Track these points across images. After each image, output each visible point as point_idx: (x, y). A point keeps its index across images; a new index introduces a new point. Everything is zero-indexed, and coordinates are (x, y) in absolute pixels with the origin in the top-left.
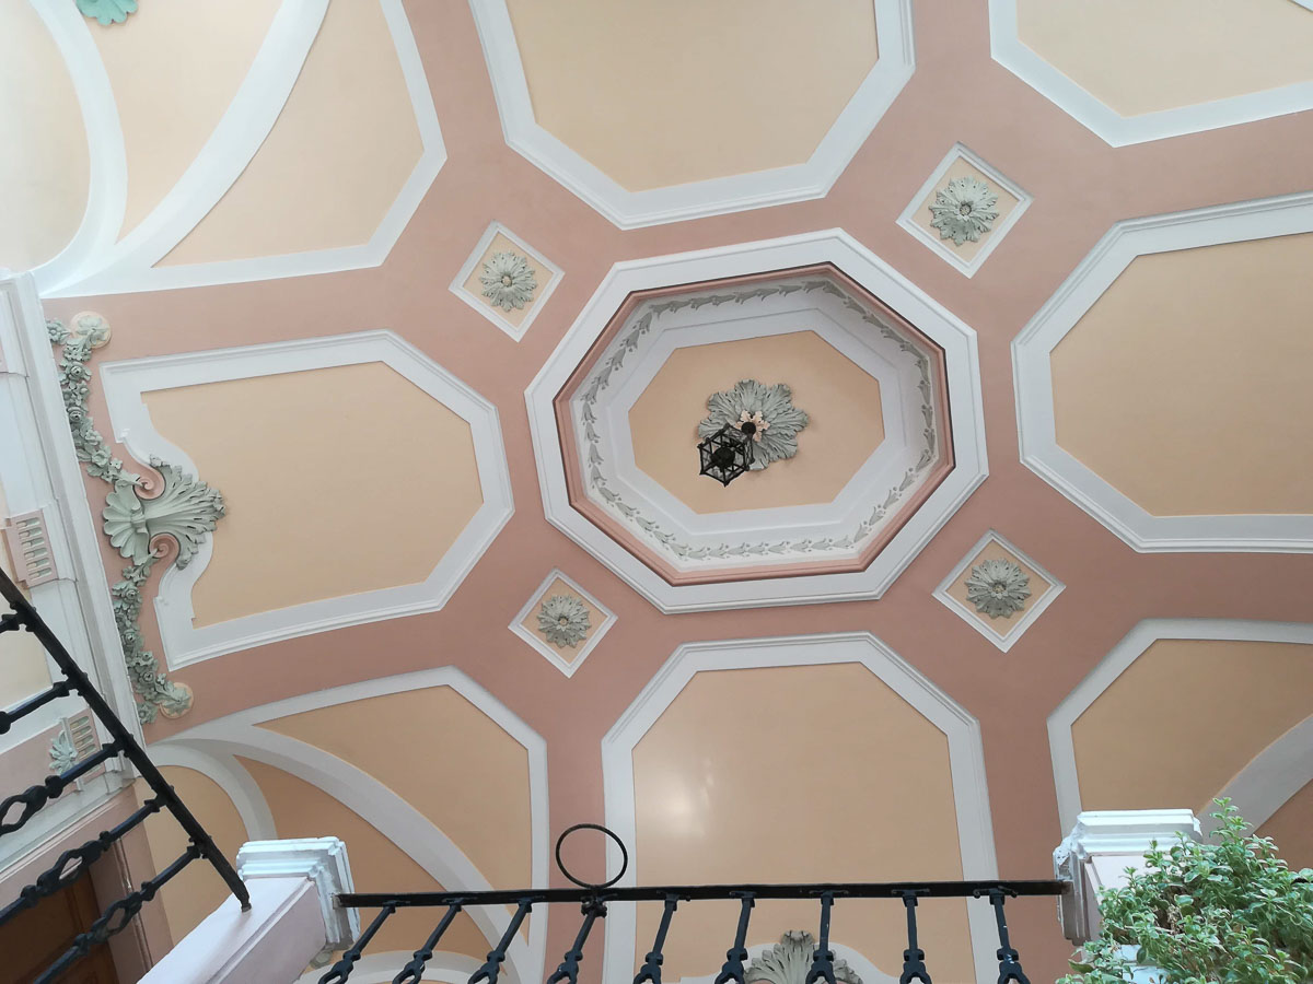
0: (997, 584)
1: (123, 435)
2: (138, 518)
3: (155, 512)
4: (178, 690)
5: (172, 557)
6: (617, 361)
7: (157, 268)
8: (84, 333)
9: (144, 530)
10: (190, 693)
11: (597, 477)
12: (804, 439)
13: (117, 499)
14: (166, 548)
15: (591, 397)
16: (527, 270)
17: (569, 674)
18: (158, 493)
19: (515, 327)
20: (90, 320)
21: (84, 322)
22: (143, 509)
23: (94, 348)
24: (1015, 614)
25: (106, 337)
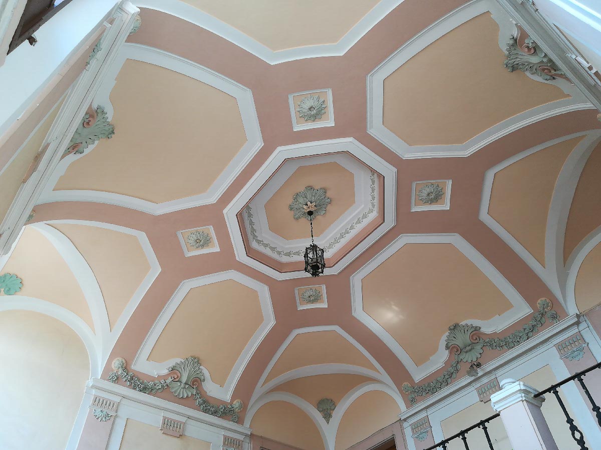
0: (428, 195)
1: (156, 373)
2: (183, 385)
3: (184, 379)
4: (236, 404)
5: (199, 382)
6: (251, 223)
7: (112, 331)
8: (119, 368)
9: (187, 386)
10: (239, 401)
11: (279, 253)
12: (329, 194)
13: (173, 388)
14: (196, 382)
15: (255, 237)
16: (201, 233)
17: (326, 306)
18: (179, 375)
19: (215, 248)
20: (116, 364)
21: (116, 366)
22: (181, 382)
23: (125, 368)
24: (443, 196)
25: (124, 361)
